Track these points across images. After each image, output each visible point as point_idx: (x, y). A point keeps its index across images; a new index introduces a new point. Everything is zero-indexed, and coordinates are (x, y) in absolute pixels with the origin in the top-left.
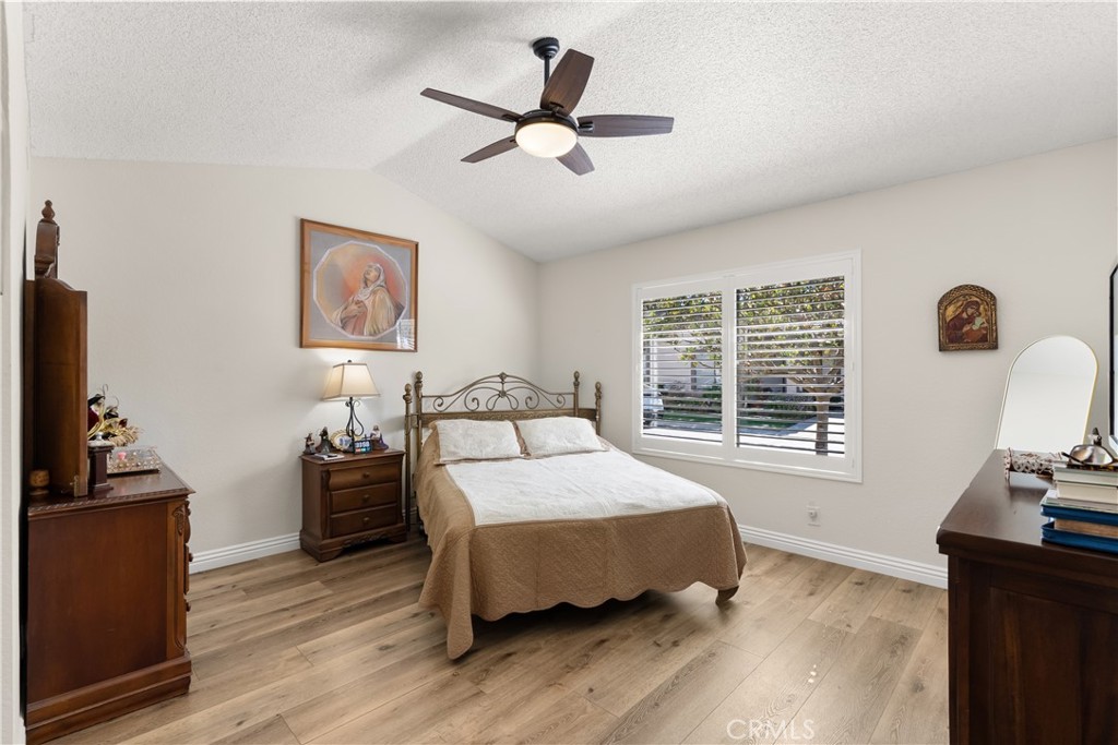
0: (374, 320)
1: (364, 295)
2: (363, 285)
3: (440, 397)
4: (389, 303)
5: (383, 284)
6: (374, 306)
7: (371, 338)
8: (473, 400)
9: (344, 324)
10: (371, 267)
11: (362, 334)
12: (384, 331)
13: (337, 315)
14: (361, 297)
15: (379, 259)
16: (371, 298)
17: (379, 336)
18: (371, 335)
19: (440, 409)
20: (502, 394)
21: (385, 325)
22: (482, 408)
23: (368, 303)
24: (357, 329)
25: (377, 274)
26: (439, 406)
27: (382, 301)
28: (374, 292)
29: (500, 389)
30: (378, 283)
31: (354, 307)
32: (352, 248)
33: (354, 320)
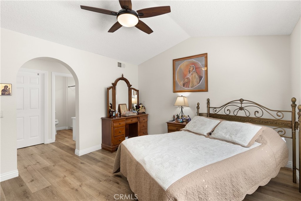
0: (192, 82)
1: (189, 76)
2: (189, 73)
3: (215, 108)
4: (197, 76)
5: (195, 71)
6: (192, 78)
7: (192, 88)
8: (228, 110)
9: (184, 85)
10: (191, 67)
11: (189, 87)
12: (196, 85)
13: (182, 83)
14: (188, 76)
15: (193, 63)
16: (191, 76)
17: (194, 87)
18: (192, 87)
19: (215, 112)
20: (241, 109)
21: (196, 84)
22: (232, 114)
23: (190, 78)
24: (187, 86)
25: (193, 68)
26: (215, 111)
27: (195, 76)
28: (192, 74)
29: (240, 106)
30: (193, 71)
31: (186, 80)
32: (186, 62)
33: (186, 84)
